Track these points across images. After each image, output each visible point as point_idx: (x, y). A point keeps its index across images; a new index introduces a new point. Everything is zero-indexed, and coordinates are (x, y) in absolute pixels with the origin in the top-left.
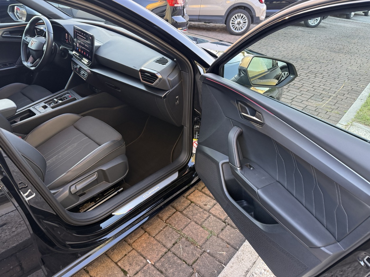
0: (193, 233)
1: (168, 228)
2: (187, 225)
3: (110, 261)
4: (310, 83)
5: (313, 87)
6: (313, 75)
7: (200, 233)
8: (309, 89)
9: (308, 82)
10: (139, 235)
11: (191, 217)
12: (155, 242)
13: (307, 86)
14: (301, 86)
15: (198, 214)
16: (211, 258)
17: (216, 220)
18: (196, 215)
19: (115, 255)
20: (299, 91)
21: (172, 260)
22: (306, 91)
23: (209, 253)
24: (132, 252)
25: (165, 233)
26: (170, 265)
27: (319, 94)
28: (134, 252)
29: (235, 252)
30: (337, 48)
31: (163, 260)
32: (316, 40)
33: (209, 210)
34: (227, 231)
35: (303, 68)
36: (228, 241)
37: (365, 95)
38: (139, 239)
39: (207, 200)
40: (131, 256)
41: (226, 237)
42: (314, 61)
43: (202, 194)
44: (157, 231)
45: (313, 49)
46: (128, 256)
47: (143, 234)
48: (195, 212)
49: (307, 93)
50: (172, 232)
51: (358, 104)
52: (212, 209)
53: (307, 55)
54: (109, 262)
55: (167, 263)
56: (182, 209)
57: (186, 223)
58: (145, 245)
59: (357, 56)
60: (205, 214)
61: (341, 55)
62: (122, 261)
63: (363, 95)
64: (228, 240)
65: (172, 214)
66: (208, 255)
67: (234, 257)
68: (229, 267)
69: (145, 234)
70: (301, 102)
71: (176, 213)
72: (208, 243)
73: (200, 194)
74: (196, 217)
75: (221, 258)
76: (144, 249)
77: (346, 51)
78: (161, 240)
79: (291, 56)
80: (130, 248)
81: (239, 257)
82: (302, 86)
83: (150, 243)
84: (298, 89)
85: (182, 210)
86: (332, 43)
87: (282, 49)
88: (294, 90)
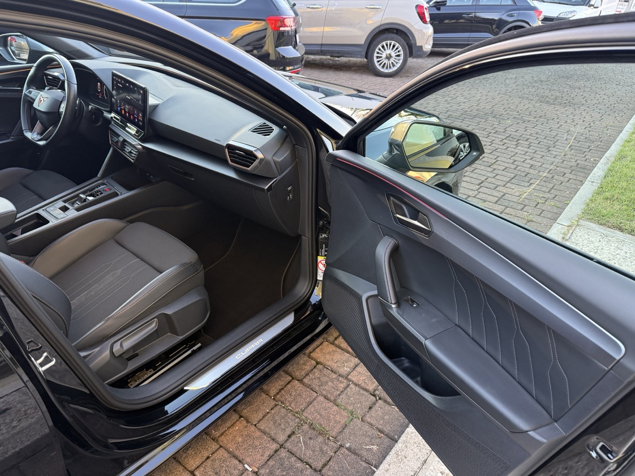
0: (321, 415)
1: (280, 409)
2: (311, 403)
3: (181, 468)
4: (510, 156)
5: (514, 162)
6: (513, 143)
7: (333, 415)
8: (508, 166)
9: (506, 155)
10: (229, 423)
11: (317, 388)
12: (258, 433)
13: (503, 160)
14: (494, 162)
15: (330, 384)
16: (353, 456)
17: (359, 391)
18: (326, 386)
19: (190, 459)
20: (490, 169)
21: (287, 463)
22: (503, 170)
23: (349, 449)
24: (218, 452)
25: (274, 418)
26: (284, 471)
27: (523, 174)
28: (221, 451)
29: (392, 445)
30: (552, 97)
31: (272, 463)
32: (517, 83)
33: (348, 375)
34: (378, 410)
35: (497, 132)
36: (380, 427)
37: (598, 174)
38: (231, 430)
39: (344, 359)
40: (218, 459)
41: (376, 420)
42: (513, 118)
43: (334, 348)
44: (261, 416)
45: (512, 98)
46: (213, 460)
47: (237, 421)
48: (324, 379)
49: (504, 172)
50: (286, 416)
51: (587, 190)
52: (352, 374)
53: (502, 108)
54: (180, 471)
55: (279, 469)
56: (303, 375)
57: (308, 400)
58: (240, 440)
59: (585, 110)
60: (341, 382)
61: (557, 107)
62: (202, 469)
63: (594, 174)
64: (381, 424)
65: (285, 384)
66: (347, 452)
67: (391, 453)
68: (383, 471)
69: (240, 420)
70: (495, 188)
71: (291, 383)
72: (347, 431)
73: (332, 348)
74: (327, 388)
75: (369, 455)
76: (239, 446)
77: (566, 101)
78: (267, 430)
79: (477, 112)
80: (215, 446)
81: (400, 453)
82: (495, 160)
83: (248, 435)
84: (490, 166)
85: (303, 377)
86: (543, 88)
87: (460, 99)
88: (483, 168)
